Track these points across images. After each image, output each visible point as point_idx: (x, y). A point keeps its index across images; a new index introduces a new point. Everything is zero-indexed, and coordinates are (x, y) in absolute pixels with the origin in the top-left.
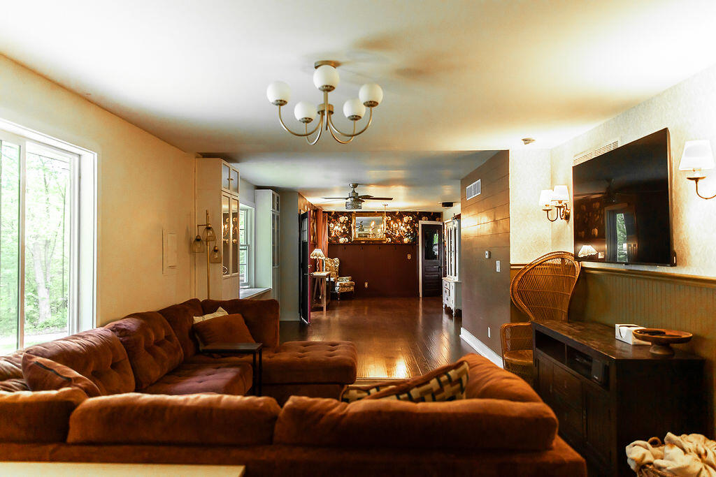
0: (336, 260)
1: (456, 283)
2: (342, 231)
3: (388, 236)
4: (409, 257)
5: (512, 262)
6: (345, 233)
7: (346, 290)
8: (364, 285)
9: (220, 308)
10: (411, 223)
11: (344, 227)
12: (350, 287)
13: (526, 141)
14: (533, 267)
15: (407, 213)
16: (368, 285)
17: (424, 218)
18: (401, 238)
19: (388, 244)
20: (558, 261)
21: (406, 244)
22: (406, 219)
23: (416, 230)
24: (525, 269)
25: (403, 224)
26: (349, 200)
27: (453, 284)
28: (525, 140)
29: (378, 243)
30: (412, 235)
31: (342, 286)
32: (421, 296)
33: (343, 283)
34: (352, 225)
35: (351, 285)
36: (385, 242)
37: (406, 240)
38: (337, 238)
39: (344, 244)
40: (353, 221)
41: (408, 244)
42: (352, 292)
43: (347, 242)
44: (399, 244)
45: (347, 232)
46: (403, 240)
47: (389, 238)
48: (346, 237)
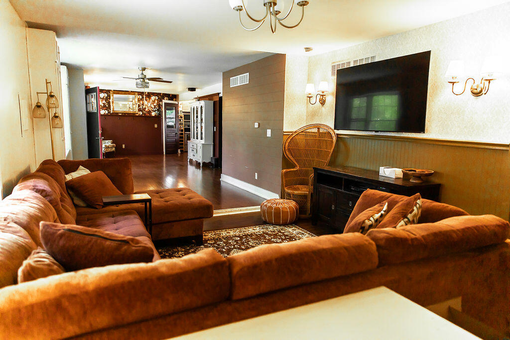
1: (203, 144)
2: (102, 105)
3: (139, 110)
4: (156, 126)
5: (284, 130)
6: (105, 106)
7: (109, 150)
8: (122, 146)
9: (81, 167)
10: (157, 101)
11: (103, 102)
12: (112, 148)
13: (308, 49)
14: (298, 134)
15: (154, 94)
16: (125, 146)
17: (166, 98)
18: (149, 112)
19: (140, 116)
20: (315, 130)
21: (153, 117)
22: (153, 98)
23: (160, 106)
24: (292, 135)
25: (151, 102)
26: (139, 81)
27: (201, 145)
28: (306, 48)
29: (132, 115)
30: (158, 110)
31: (107, 147)
32: (164, 154)
33: (107, 145)
34: (111, 101)
35: (113, 146)
36: (138, 115)
37: (153, 114)
39: (104, 115)
40: (112, 97)
41: (156, 116)
42: (113, 152)
43: (107, 114)
44: (148, 117)
45: (107, 106)
46: (151, 114)
47: (140, 112)
48: (106, 110)
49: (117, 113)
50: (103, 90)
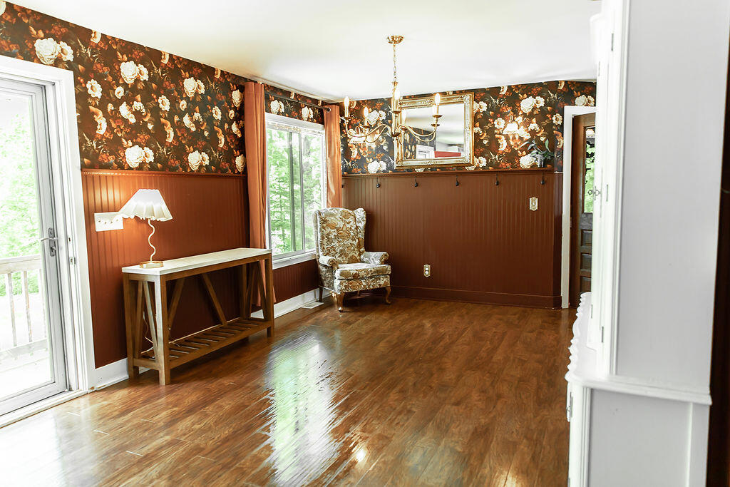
0: (360, 213)
2: (374, 146)
3: (479, 148)
4: (534, 204)
6: (379, 149)
8: (422, 270)
10: (540, 115)
11: (377, 136)
12: (375, 278)
15: (529, 89)
16: (431, 270)
17: (581, 99)
18: (513, 156)
19: (479, 173)
21: (525, 171)
22: (527, 104)
23: (555, 132)
25: (520, 119)
29: (453, 170)
30: (541, 145)
31: (348, 278)
32: (566, 304)
35: (378, 273)
36: (471, 168)
37: (526, 161)
38: (362, 162)
39: (380, 176)
41: (533, 170)
43: (384, 171)
44: (507, 172)
45: (385, 148)
46: (519, 163)
47: (481, 158)
48: (383, 159)
49: (411, 169)
50: (376, 100)
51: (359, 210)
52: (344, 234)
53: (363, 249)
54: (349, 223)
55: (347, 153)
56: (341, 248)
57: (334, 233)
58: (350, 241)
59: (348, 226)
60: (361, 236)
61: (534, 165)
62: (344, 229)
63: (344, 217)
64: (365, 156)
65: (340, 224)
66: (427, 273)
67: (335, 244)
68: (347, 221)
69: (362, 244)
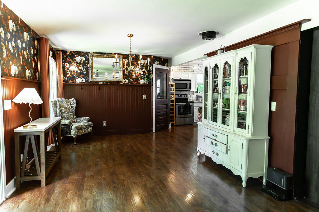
0: (73, 100)
2: (79, 71)
3: (125, 76)
4: (144, 97)
6: (81, 73)
7: (83, 132)
8: (102, 124)
11: (80, 67)
12: (87, 128)
16: (106, 123)
17: (157, 62)
18: (137, 80)
19: (125, 85)
21: (142, 85)
23: (151, 72)
29: (115, 83)
30: (147, 77)
31: (79, 128)
32: (154, 131)
33: (80, 125)
34: (89, 66)
35: (89, 126)
36: (122, 83)
37: (142, 82)
38: (73, 78)
39: (81, 84)
40: (90, 62)
41: (144, 85)
42: (89, 133)
43: (84, 82)
44: (135, 85)
45: (85, 73)
46: (139, 82)
47: (126, 80)
48: (83, 77)
49: (97, 82)
50: (80, 52)
51: (72, 99)
52: (67, 110)
53: (75, 117)
54: (69, 105)
55: (65, 73)
56: (67, 116)
57: (63, 110)
58: (70, 113)
59: (69, 106)
60: (74, 111)
61: (144, 83)
62: (67, 108)
63: (66, 102)
64: (74, 76)
65: (66, 106)
66: (104, 124)
67: (65, 115)
68: (68, 104)
69: (75, 114)
